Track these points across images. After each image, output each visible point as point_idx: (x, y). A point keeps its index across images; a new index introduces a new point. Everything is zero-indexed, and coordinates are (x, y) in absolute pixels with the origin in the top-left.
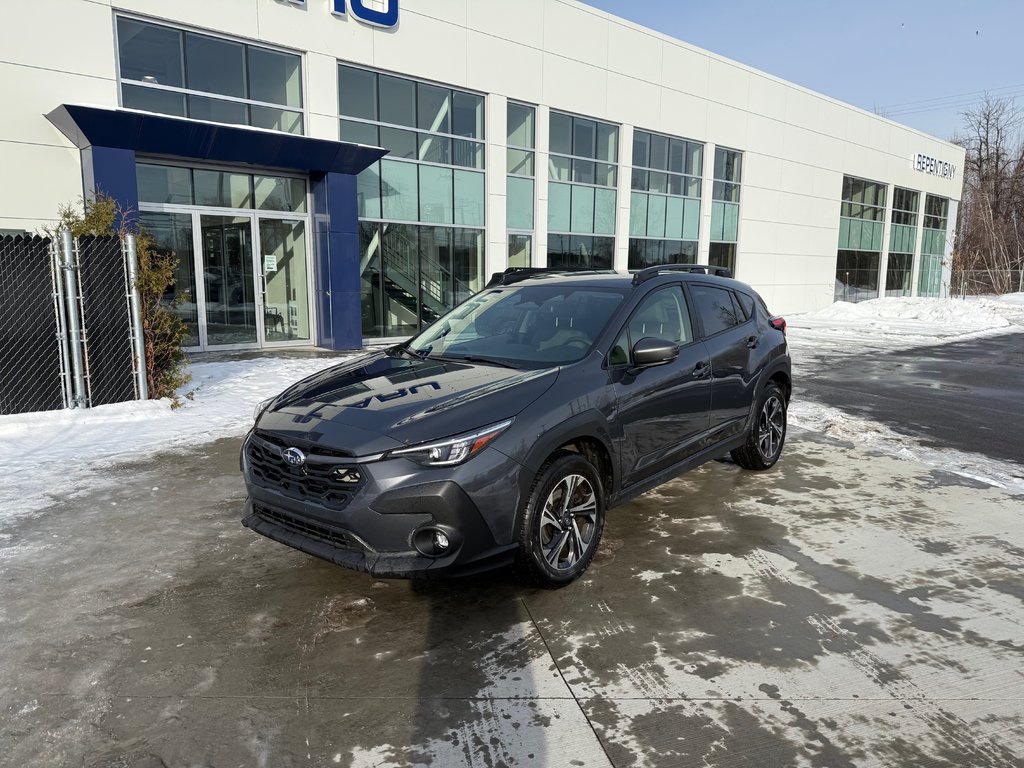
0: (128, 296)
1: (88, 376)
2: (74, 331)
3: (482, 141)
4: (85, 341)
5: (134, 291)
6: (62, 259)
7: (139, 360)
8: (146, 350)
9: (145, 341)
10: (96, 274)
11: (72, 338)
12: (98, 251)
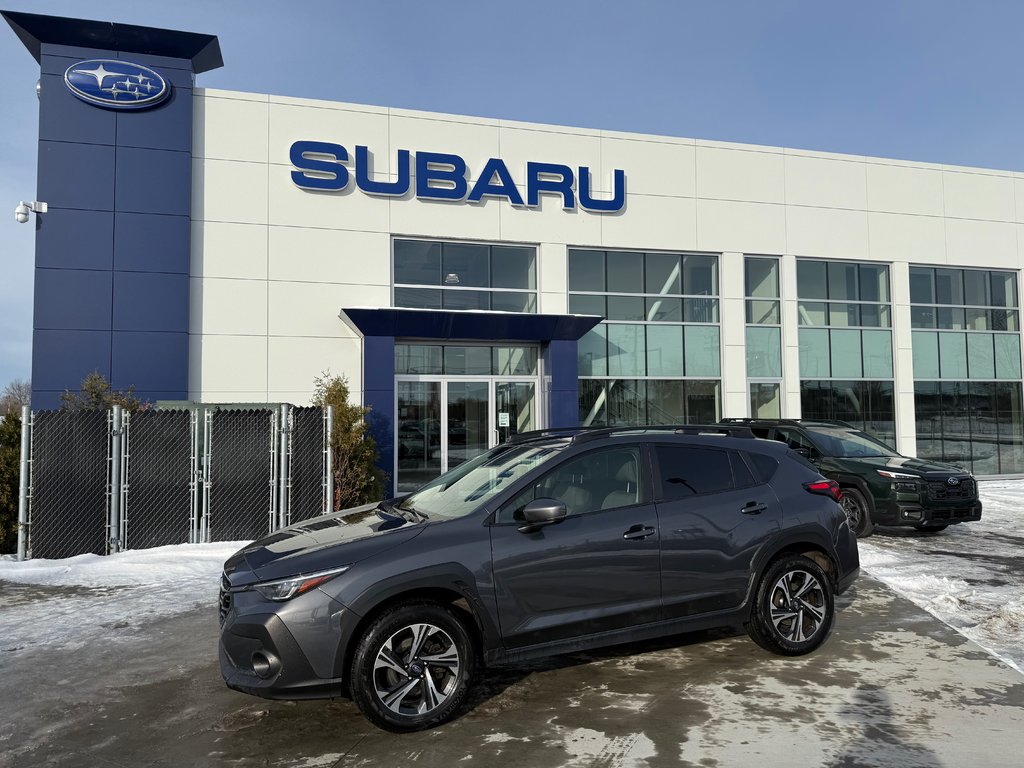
0: (324, 452)
1: (289, 514)
2: (282, 479)
3: (717, 297)
4: (290, 486)
5: (329, 449)
6: (280, 426)
7: (328, 503)
8: (335, 495)
9: (335, 488)
10: (302, 436)
11: (281, 483)
12: (305, 419)
